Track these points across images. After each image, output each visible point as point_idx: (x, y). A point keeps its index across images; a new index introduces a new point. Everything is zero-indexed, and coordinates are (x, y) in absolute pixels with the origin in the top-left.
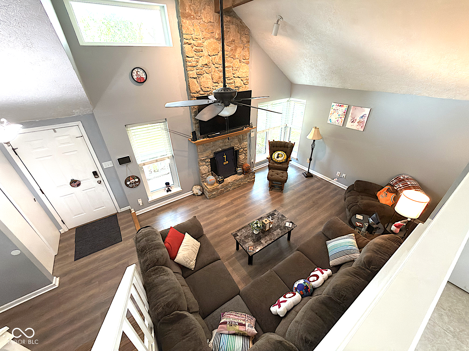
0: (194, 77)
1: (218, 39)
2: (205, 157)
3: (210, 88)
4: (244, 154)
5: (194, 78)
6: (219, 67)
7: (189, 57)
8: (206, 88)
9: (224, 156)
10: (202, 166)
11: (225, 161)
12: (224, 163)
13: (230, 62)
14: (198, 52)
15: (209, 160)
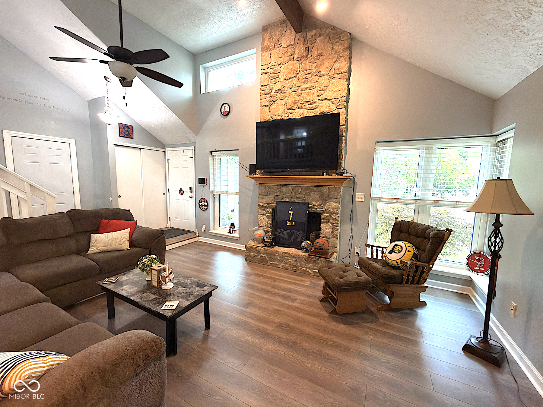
0: (265, 104)
1: (298, 60)
2: (265, 203)
3: (281, 115)
4: (331, 225)
5: (265, 106)
6: (296, 90)
7: (263, 86)
8: (276, 116)
9: (290, 212)
10: (261, 215)
11: (290, 220)
12: (288, 223)
13: (313, 82)
14: (272, 78)
15: (271, 210)
